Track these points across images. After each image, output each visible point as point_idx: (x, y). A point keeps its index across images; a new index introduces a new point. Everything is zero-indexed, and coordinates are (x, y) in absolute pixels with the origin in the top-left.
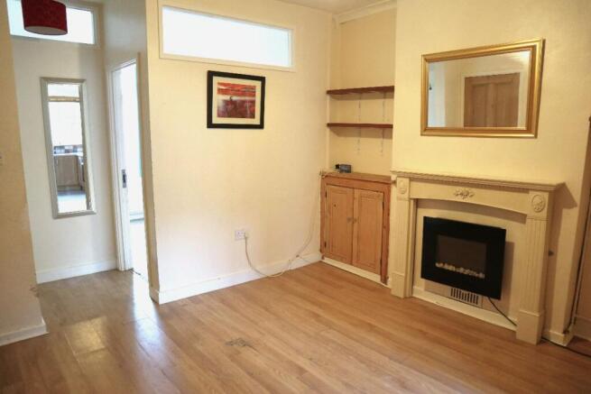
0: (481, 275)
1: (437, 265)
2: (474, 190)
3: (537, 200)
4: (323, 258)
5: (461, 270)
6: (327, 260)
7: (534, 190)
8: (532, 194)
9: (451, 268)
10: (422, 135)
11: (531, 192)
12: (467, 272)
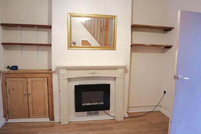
0: (102, 103)
1: (83, 105)
2: (97, 71)
3: (121, 72)
4: (7, 120)
5: (94, 104)
6: (10, 121)
7: (120, 68)
8: (119, 70)
9: (89, 104)
10: (68, 49)
11: (119, 69)
12: (96, 103)
